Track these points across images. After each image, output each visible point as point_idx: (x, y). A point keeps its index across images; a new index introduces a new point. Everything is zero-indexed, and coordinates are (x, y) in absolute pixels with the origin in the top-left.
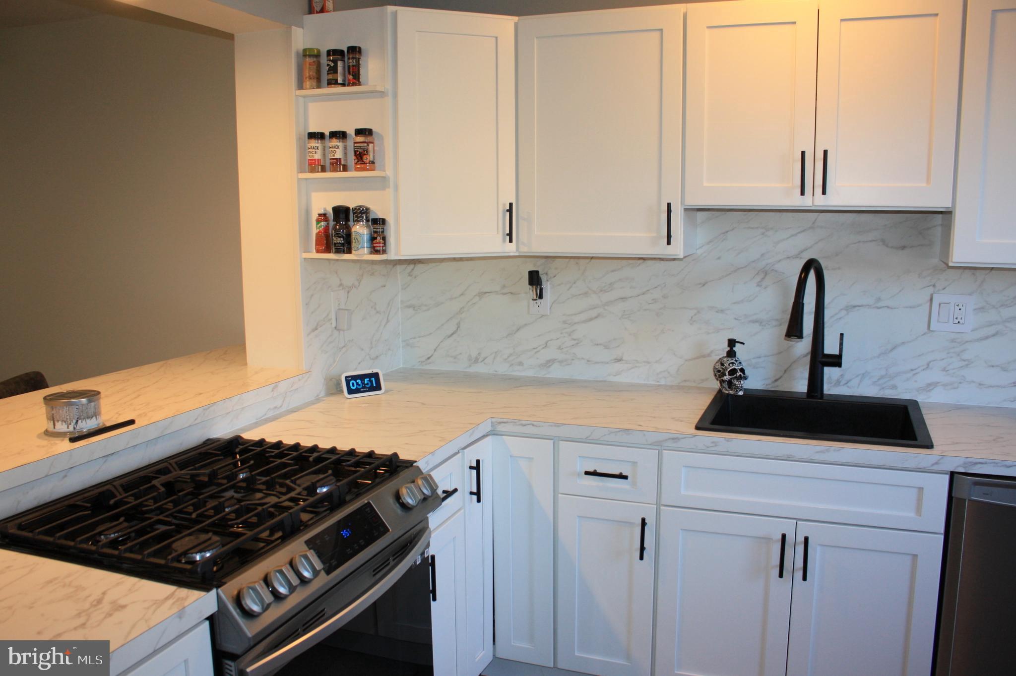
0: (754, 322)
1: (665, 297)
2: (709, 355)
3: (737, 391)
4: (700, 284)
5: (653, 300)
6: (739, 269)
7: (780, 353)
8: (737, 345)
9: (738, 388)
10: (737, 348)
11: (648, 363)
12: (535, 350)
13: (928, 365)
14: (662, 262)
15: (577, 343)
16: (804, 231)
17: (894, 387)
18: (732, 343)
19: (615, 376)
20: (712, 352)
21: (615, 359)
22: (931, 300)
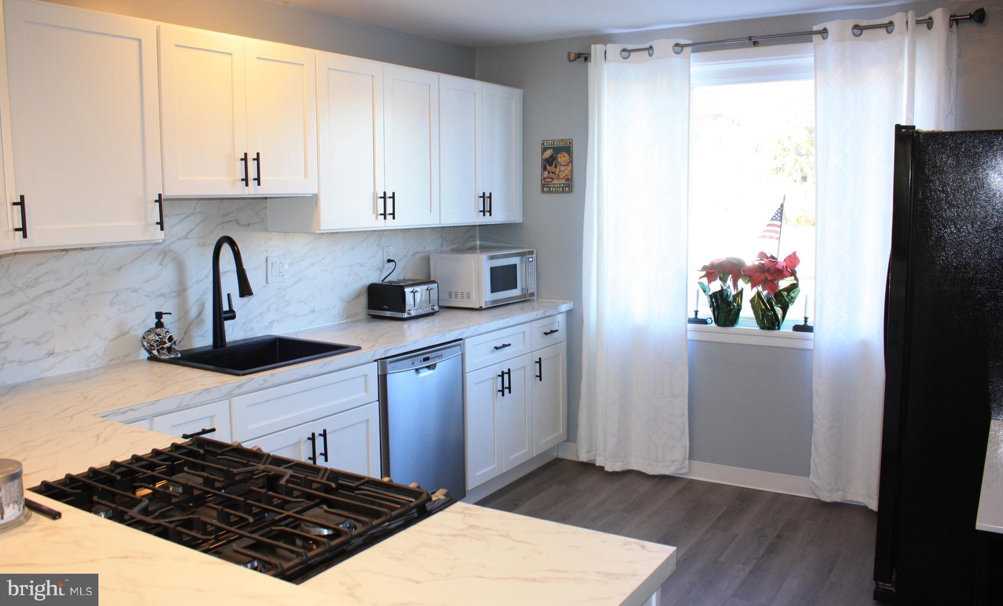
0: (159, 296)
1: (88, 285)
2: (128, 332)
3: (177, 354)
4: (116, 269)
5: (78, 289)
6: (145, 252)
7: (180, 319)
8: (164, 316)
9: (176, 351)
10: (165, 319)
11: (78, 350)
13: (268, 308)
14: (83, 252)
15: (7, 346)
16: (188, 216)
17: (252, 329)
18: (159, 315)
19: (48, 371)
20: (130, 328)
21: (47, 354)
22: (267, 261)
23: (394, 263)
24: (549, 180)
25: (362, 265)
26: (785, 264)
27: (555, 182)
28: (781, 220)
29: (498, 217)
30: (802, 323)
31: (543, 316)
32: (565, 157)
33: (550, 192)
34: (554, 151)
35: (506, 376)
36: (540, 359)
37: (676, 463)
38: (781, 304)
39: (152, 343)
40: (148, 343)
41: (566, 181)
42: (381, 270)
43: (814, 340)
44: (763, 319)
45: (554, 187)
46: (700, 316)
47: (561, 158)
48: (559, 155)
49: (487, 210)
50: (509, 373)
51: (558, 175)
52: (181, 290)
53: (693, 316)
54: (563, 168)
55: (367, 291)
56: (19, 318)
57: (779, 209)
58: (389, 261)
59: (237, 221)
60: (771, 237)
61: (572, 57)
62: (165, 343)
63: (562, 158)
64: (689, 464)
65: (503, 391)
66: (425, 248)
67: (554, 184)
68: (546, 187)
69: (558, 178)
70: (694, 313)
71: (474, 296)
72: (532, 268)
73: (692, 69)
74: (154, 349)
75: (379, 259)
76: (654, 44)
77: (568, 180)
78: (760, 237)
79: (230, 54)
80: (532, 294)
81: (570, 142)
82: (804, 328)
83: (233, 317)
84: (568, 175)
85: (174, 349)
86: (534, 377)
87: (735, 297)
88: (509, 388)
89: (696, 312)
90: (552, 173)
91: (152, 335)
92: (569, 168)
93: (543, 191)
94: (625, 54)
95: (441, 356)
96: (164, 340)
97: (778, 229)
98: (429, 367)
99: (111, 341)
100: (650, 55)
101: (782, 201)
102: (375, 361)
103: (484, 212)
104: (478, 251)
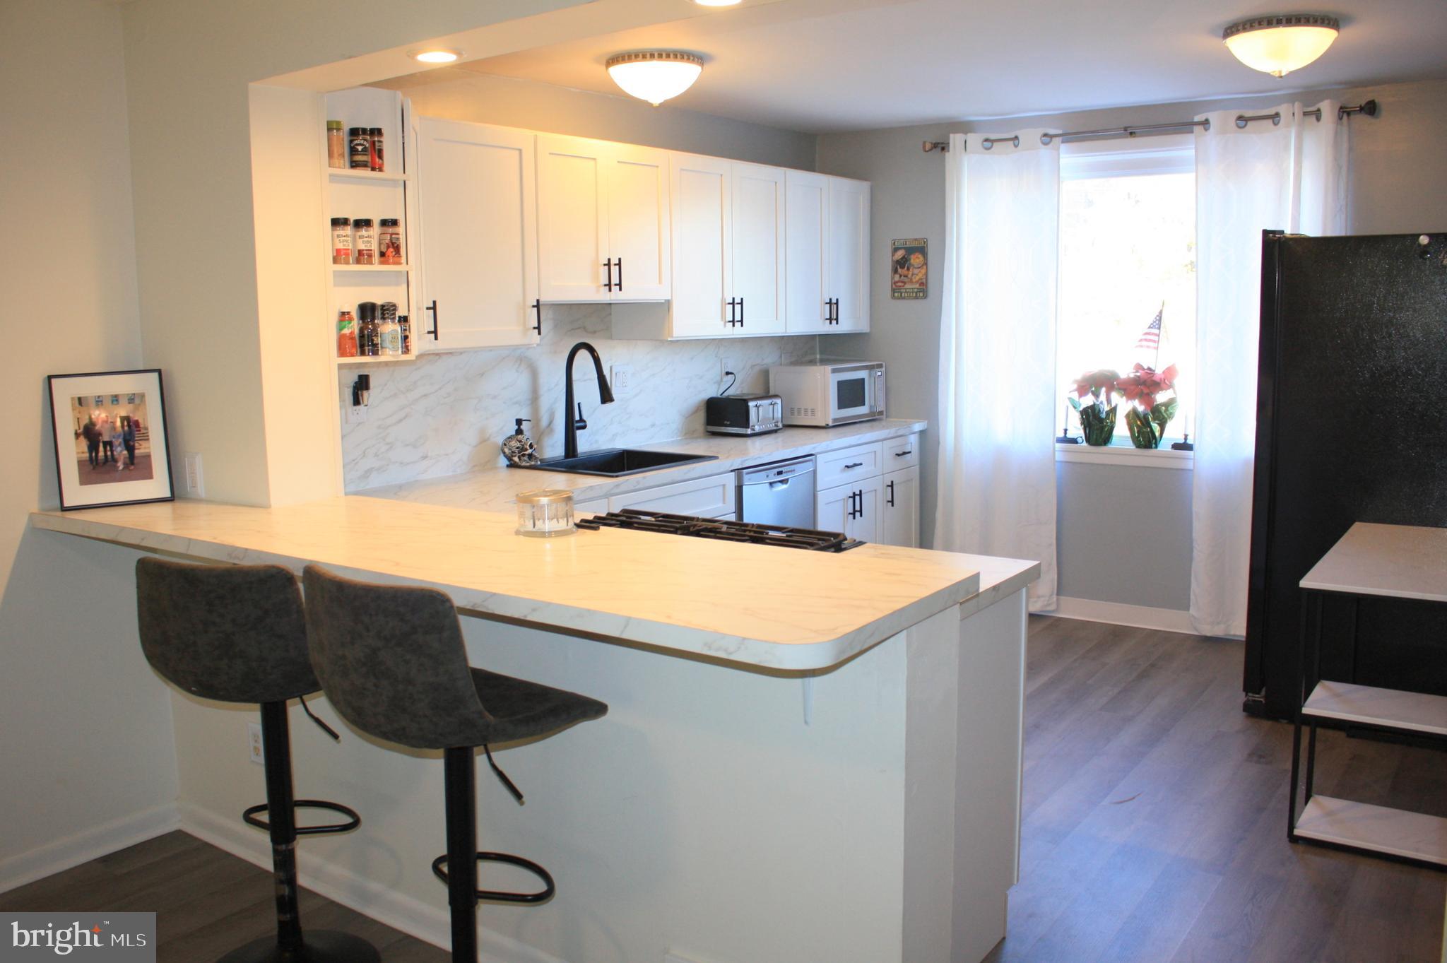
0: (516, 403)
1: (456, 390)
2: (488, 439)
3: (540, 461)
4: (480, 375)
5: (448, 394)
8: (524, 423)
9: (536, 458)
10: (524, 426)
11: (447, 455)
12: (354, 462)
15: (391, 447)
17: (597, 442)
18: (519, 422)
19: (422, 474)
21: (423, 458)
23: (733, 375)
24: (900, 284)
25: (701, 378)
26: (1163, 377)
27: (907, 286)
28: (1159, 328)
29: (845, 325)
30: (1182, 441)
31: (895, 435)
32: (919, 258)
33: (901, 298)
34: (906, 252)
35: (857, 498)
36: (892, 482)
37: (1043, 599)
38: (1159, 420)
39: (514, 449)
40: (510, 449)
41: (920, 285)
42: (720, 383)
43: (1194, 459)
44: (1138, 436)
45: (906, 292)
46: (1069, 435)
47: (914, 260)
48: (912, 256)
49: (833, 318)
50: (860, 495)
51: (911, 279)
52: (534, 398)
53: (1061, 434)
54: (916, 271)
55: (705, 406)
56: (401, 421)
57: (1157, 316)
58: (728, 373)
59: (584, 328)
60: (1148, 347)
61: (928, 146)
62: (526, 450)
63: (916, 260)
64: (1058, 600)
65: (854, 514)
66: (763, 359)
67: (906, 289)
68: (897, 291)
69: (911, 281)
70: (1063, 431)
71: (819, 414)
72: (881, 384)
73: (1062, 161)
74: (515, 456)
75: (716, 372)
76: (1020, 133)
77: (922, 284)
78: (1136, 347)
79: (594, 159)
80: (881, 413)
81: (925, 242)
82: (1184, 446)
83: (584, 427)
84: (922, 279)
85: (535, 456)
86: (885, 502)
87: (1108, 413)
88: (861, 511)
89: (1066, 430)
90: (904, 276)
91: (514, 442)
92: (923, 271)
93: (893, 297)
94: (988, 144)
95: (794, 470)
96: (525, 447)
97: (1156, 338)
98: (781, 482)
99: (475, 446)
100: (1016, 146)
101: (1161, 308)
102: (732, 471)
103: (830, 319)
104: (818, 364)
